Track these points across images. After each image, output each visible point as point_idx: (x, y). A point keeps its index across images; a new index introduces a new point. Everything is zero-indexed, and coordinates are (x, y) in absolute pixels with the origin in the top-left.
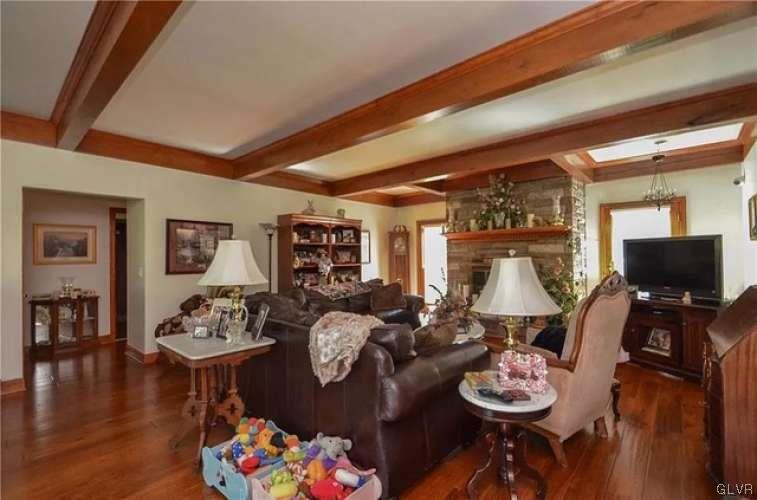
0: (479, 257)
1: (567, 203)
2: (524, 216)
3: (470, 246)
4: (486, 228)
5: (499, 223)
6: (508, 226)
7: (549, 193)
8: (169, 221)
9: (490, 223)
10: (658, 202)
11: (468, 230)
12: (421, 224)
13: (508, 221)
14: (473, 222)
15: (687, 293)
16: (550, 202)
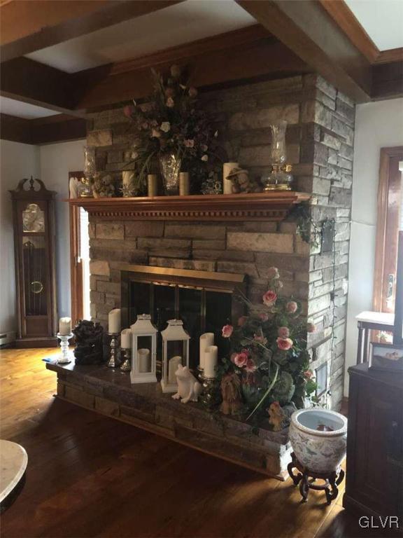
0: (143, 252)
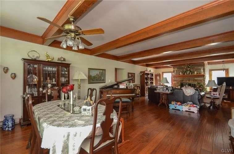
1: (204, 70)
2: (194, 72)
3: (180, 78)
4: (185, 74)
5: (188, 73)
6: (190, 74)
7: (200, 67)
8: (128, 73)
9: (186, 73)
10: (224, 70)
11: (180, 74)
12: (163, 73)
13: (190, 73)
14: (181, 73)
15: (231, 87)
16: (200, 69)
